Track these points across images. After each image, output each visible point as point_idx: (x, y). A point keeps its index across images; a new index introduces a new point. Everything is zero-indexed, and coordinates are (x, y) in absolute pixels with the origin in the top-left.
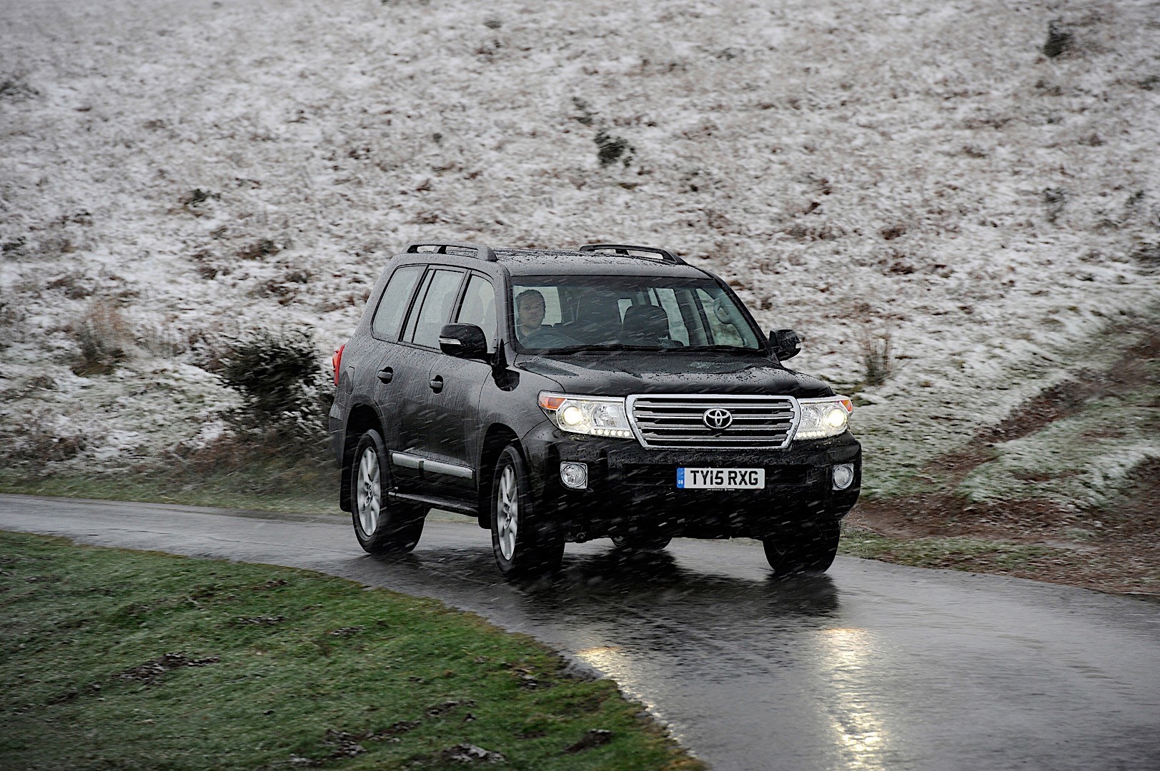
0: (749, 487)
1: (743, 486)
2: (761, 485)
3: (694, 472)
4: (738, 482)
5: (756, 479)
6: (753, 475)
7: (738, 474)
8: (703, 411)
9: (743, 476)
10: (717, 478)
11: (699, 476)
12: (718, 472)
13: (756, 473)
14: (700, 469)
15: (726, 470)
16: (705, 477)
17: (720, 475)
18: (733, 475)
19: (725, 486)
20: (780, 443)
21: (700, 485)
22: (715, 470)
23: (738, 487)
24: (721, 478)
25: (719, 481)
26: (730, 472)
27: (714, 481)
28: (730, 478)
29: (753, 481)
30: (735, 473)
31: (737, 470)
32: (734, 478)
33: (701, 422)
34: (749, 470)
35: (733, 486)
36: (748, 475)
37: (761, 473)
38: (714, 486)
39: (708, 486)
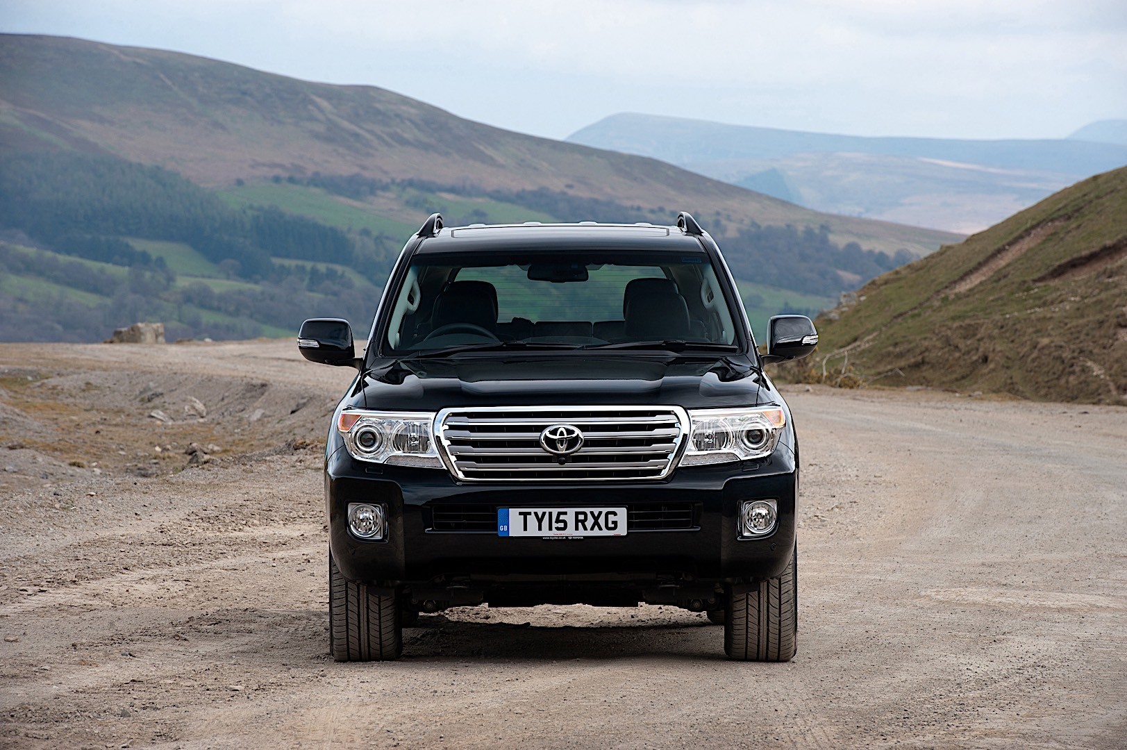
0: (605, 533)
1: (596, 532)
2: (622, 530)
3: (525, 515)
4: (589, 527)
5: (615, 523)
6: (611, 518)
7: (589, 516)
8: (540, 429)
9: (596, 519)
10: (558, 521)
11: (532, 520)
12: (559, 514)
13: (615, 514)
14: (532, 510)
15: (571, 512)
16: (540, 521)
17: (562, 517)
18: (581, 517)
19: (571, 532)
20: (658, 472)
21: (533, 531)
22: (555, 511)
23: (589, 533)
24: (565, 522)
25: (561, 525)
26: (577, 514)
27: (554, 525)
28: (577, 521)
29: (611, 525)
30: (585, 514)
31: (587, 510)
32: (583, 522)
33: (536, 443)
34: (605, 510)
35: (581, 533)
36: (603, 516)
37: (622, 514)
38: (554, 533)
39: (545, 532)
